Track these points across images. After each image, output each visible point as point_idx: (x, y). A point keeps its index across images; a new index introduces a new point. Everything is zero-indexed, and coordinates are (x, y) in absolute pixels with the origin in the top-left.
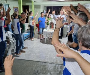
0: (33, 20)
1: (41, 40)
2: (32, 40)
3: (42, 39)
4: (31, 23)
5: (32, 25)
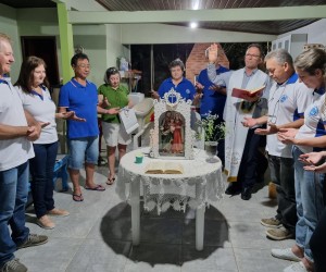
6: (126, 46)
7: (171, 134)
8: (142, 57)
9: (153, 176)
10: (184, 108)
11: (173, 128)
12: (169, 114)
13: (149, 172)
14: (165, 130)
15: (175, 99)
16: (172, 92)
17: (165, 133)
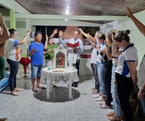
0: (17, 49)
1: (36, 91)
2: (16, 93)
3: (38, 89)
4: (13, 55)
5: (14, 60)
6: (34, 26)
7: (60, 61)
11: (61, 58)
15: (61, 48)
17: (58, 60)
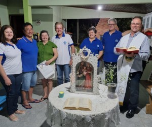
6: (65, 20)
7: (84, 77)
8: (73, 26)
9: (69, 111)
10: (93, 60)
12: (82, 64)
13: (66, 108)
14: (80, 74)
16: (85, 48)
